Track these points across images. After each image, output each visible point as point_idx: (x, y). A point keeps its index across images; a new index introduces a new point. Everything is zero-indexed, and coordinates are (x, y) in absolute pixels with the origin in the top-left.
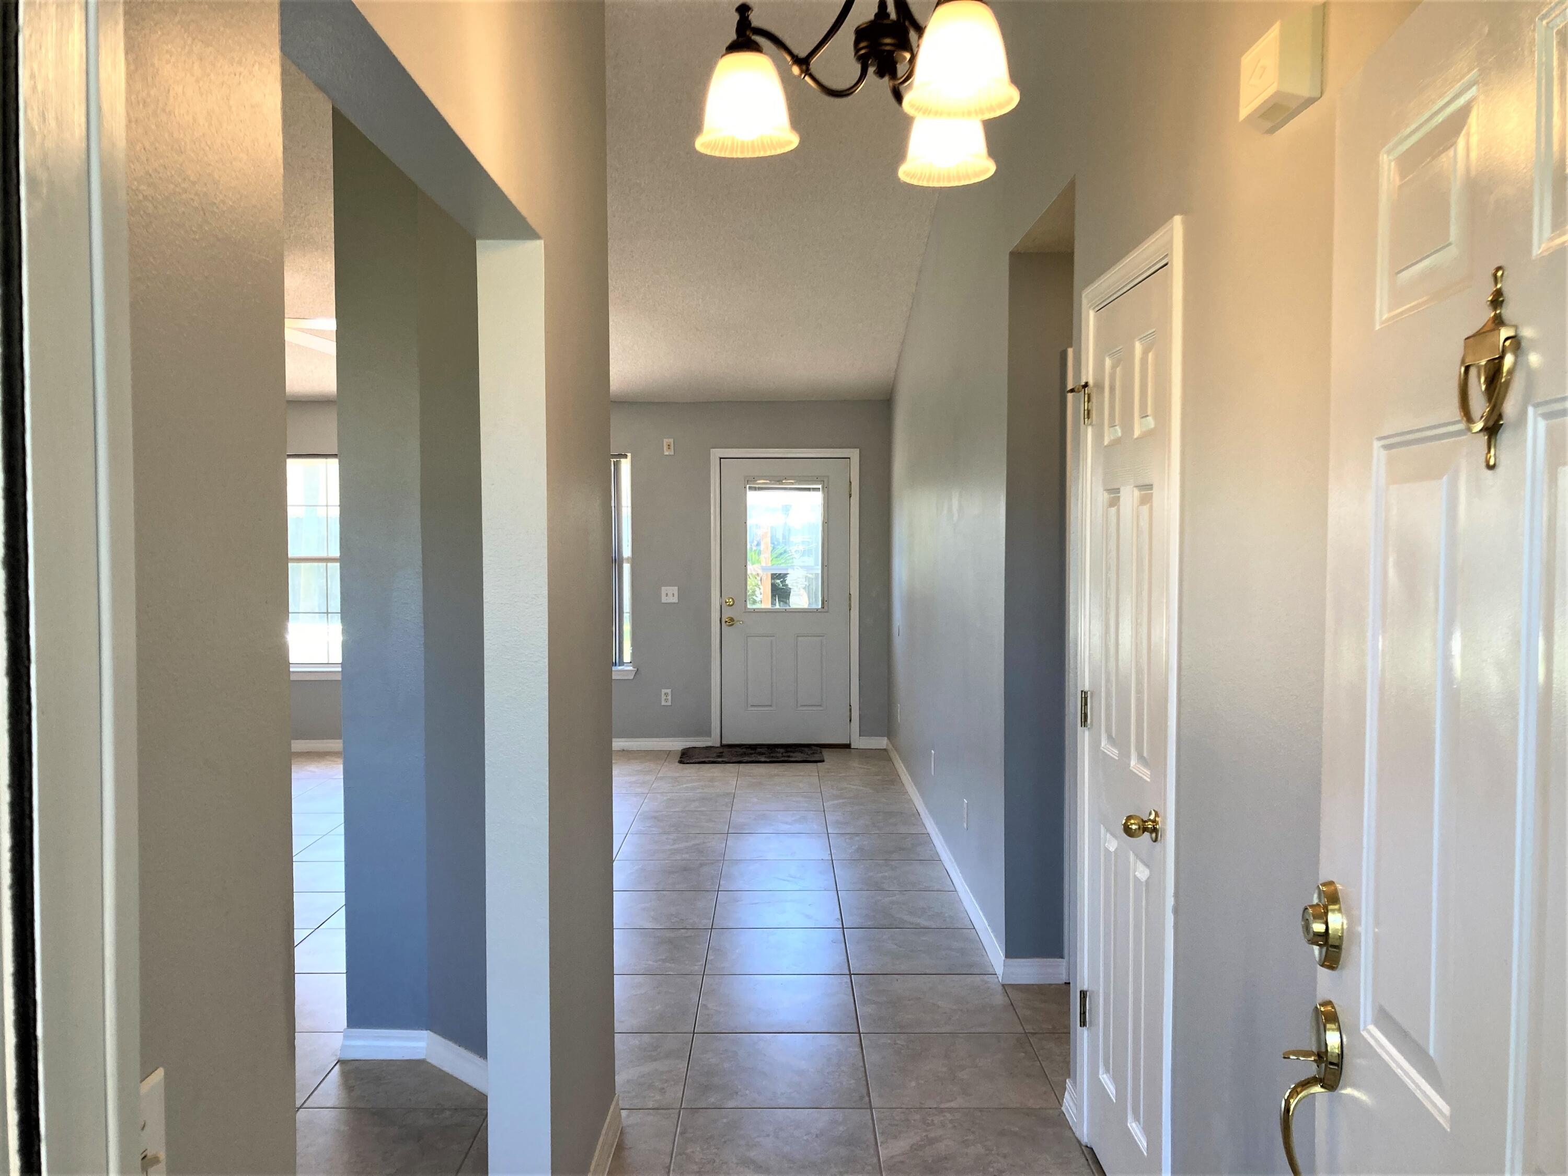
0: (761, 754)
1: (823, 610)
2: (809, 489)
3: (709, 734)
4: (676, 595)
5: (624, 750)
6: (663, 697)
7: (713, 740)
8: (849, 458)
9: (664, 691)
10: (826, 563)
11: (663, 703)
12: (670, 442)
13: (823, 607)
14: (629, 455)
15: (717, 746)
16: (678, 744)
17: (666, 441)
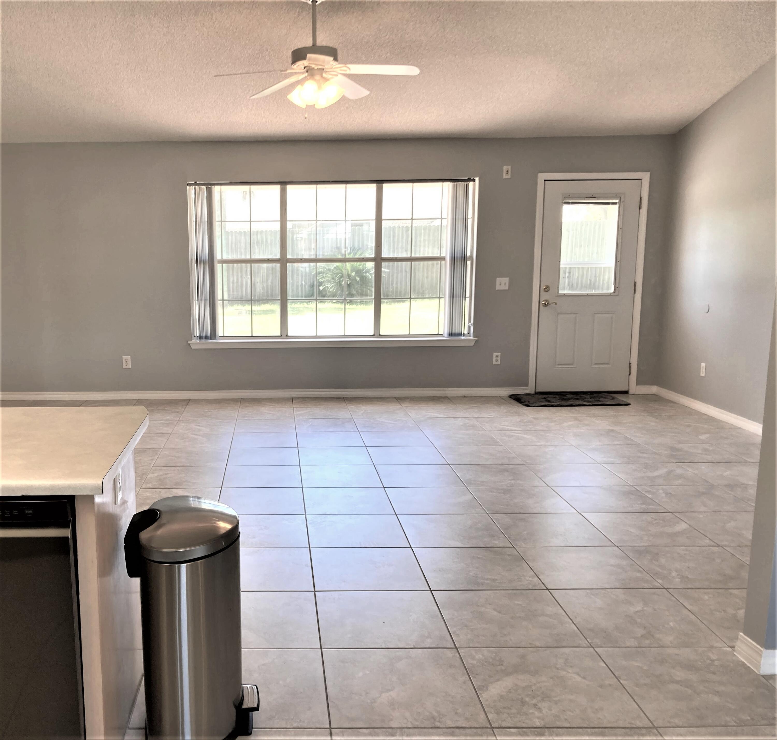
0: (583, 399)
1: (615, 294)
2: (608, 204)
3: (527, 385)
4: (507, 284)
5: (465, 396)
6: (494, 359)
7: (530, 390)
8: (641, 179)
9: (495, 354)
10: (619, 259)
11: (494, 363)
12: (508, 169)
13: (614, 292)
14: (477, 179)
15: (532, 393)
16: (505, 392)
17: (505, 168)
